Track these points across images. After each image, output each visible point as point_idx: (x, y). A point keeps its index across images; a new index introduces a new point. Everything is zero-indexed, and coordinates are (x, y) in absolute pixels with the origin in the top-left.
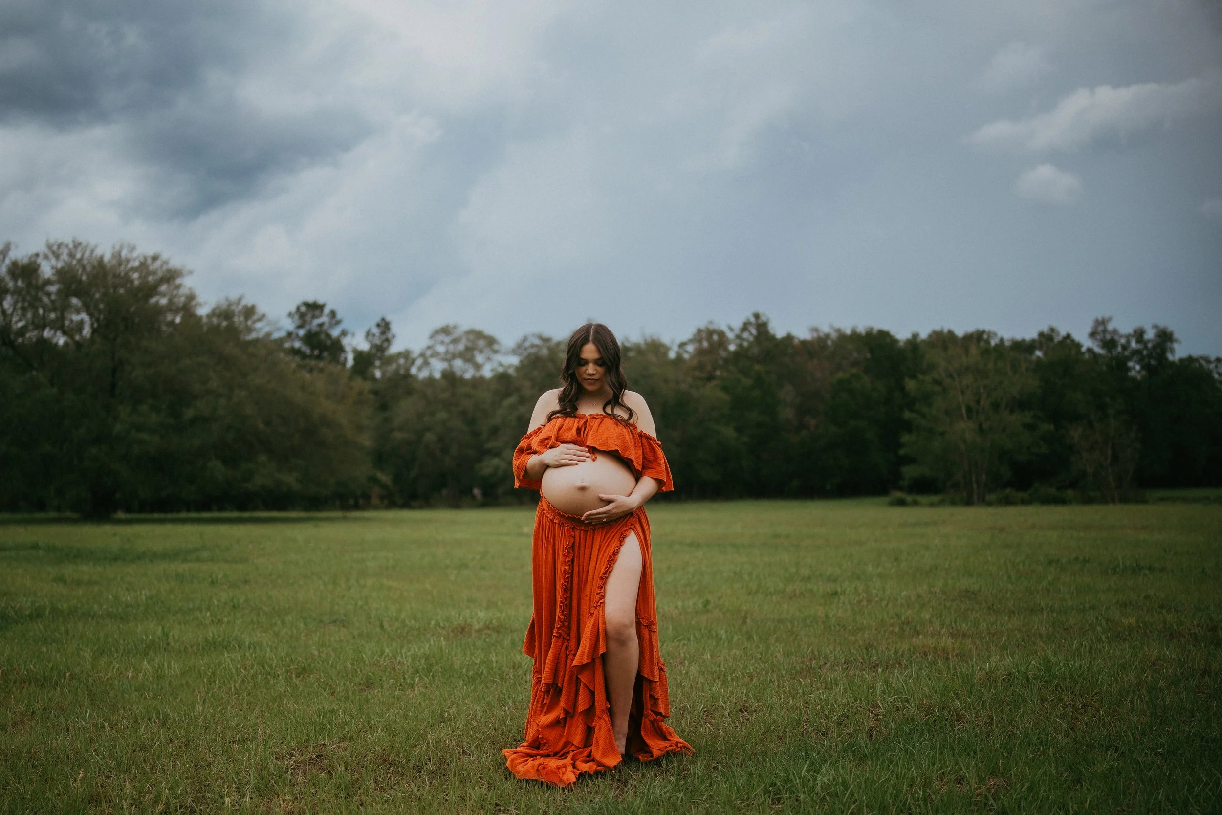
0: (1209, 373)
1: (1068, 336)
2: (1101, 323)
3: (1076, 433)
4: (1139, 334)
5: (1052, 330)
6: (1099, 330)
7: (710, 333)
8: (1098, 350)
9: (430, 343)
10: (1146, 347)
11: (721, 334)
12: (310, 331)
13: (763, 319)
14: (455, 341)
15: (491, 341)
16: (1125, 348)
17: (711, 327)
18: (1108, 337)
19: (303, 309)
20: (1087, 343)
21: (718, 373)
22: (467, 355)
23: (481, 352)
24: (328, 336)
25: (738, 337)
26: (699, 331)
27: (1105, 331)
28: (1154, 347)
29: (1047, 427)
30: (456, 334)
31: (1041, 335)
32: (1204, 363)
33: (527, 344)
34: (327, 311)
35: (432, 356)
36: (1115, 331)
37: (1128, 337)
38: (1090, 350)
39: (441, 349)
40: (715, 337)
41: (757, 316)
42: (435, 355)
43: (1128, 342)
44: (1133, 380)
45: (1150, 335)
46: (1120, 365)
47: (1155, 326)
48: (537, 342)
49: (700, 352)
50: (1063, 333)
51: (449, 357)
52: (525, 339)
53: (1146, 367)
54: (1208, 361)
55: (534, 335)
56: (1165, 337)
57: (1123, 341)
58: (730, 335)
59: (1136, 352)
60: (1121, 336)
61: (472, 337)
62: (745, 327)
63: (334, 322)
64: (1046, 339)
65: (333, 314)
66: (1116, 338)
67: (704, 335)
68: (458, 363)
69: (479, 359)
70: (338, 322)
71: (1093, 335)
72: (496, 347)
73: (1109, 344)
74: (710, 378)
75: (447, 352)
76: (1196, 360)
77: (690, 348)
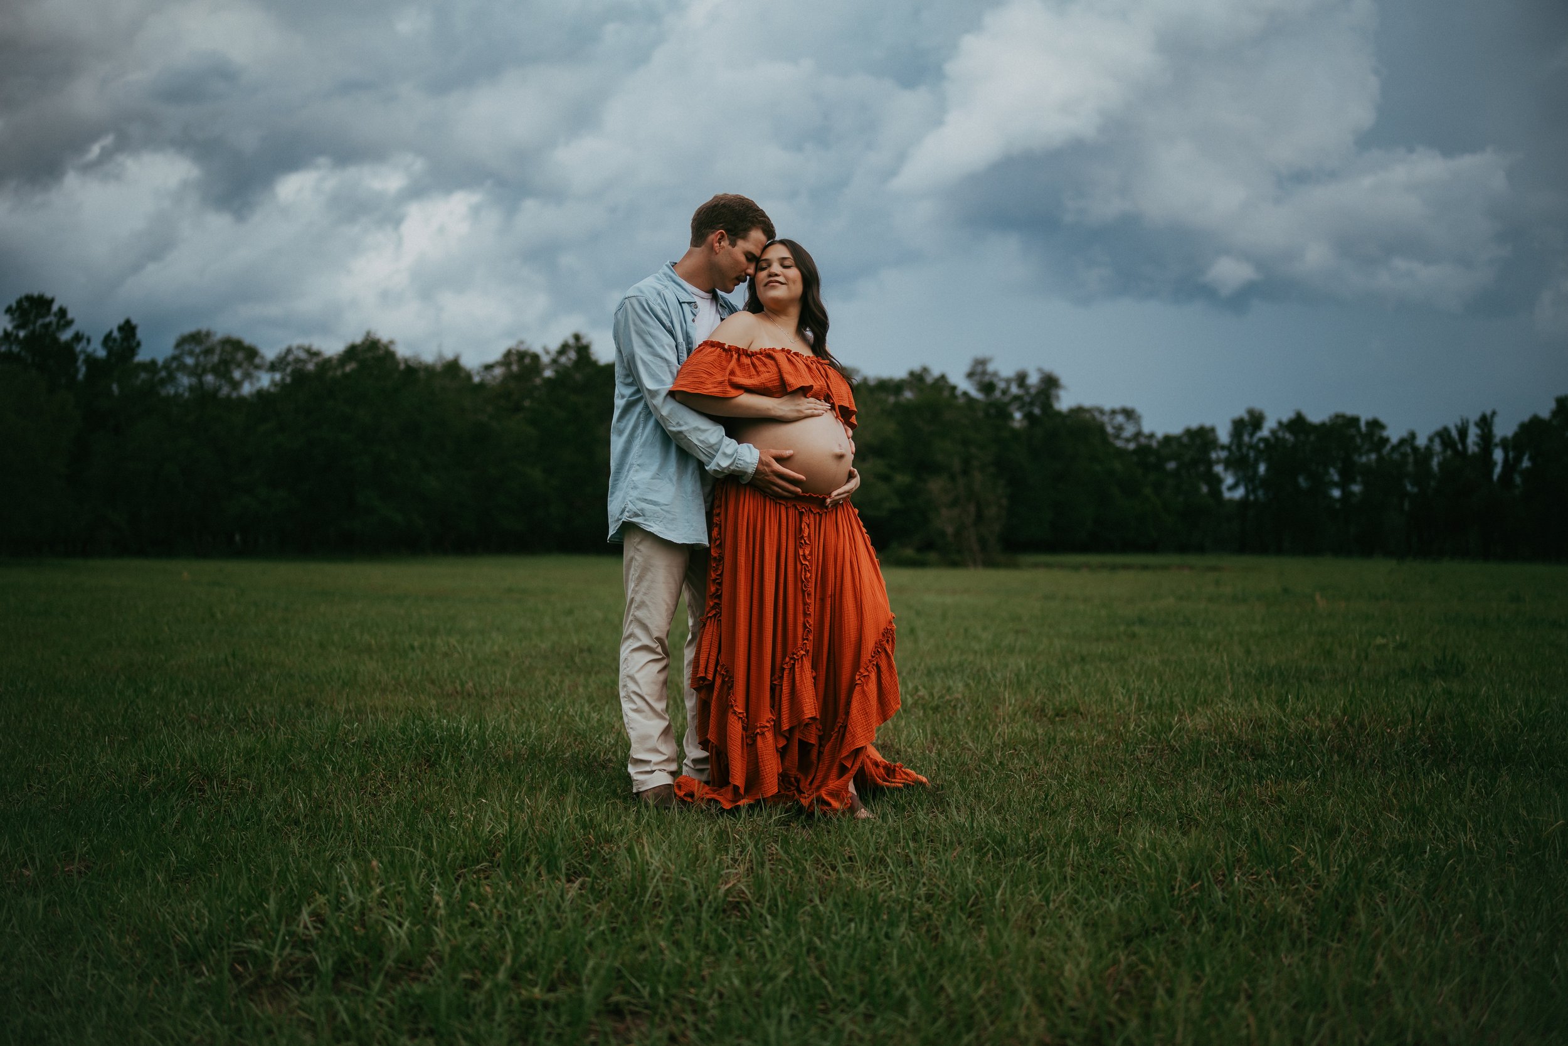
0: (1101, 428)
1: (943, 377)
2: (981, 363)
3: (935, 486)
4: (1021, 379)
5: (925, 370)
6: (978, 371)
7: (522, 355)
8: (974, 393)
9: (177, 352)
10: (1028, 393)
11: (535, 357)
12: (33, 332)
13: (584, 341)
14: (208, 352)
15: (252, 353)
16: (1004, 392)
17: (523, 348)
18: (987, 379)
19: (26, 304)
20: (964, 385)
21: (527, 403)
22: (223, 370)
23: (239, 365)
24: (55, 340)
25: (554, 361)
26: (508, 354)
27: (984, 373)
28: (1039, 393)
29: (902, 479)
30: (208, 344)
31: (912, 374)
32: (1097, 415)
33: (290, 358)
34: (55, 308)
35: (178, 369)
36: (995, 374)
37: (1008, 381)
38: (965, 394)
39: (189, 361)
40: (527, 361)
41: (577, 337)
42: (183, 367)
43: (1008, 388)
44: (1014, 431)
45: (1033, 379)
46: (1001, 412)
47: (1040, 370)
48: (303, 355)
49: (509, 377)
50: (936, 372)
51: (197, 372)
52: (289, 351)
53: (1029, 416)
54: (1102, 412)
55: (299, 348)
56: (1050, 383)
57: (1002, 385)
58: (545, 359)
59: (1016, 398)
60: (1001, 380)
61: (228, 348)
62: (564, 349)
63: (62, 322)
64: (917, 379)
65: (62, 312)
66: (995, 380)
67: (514, 358)
68: (210, 378)
69: (237, 374)
70: (69, 323)
71: (970, 375)
72: (257, 361)
73: (988, 387)
74: (518, 408)
75: (197, 365)
76: (1089, 411)
77: (498, 371)
